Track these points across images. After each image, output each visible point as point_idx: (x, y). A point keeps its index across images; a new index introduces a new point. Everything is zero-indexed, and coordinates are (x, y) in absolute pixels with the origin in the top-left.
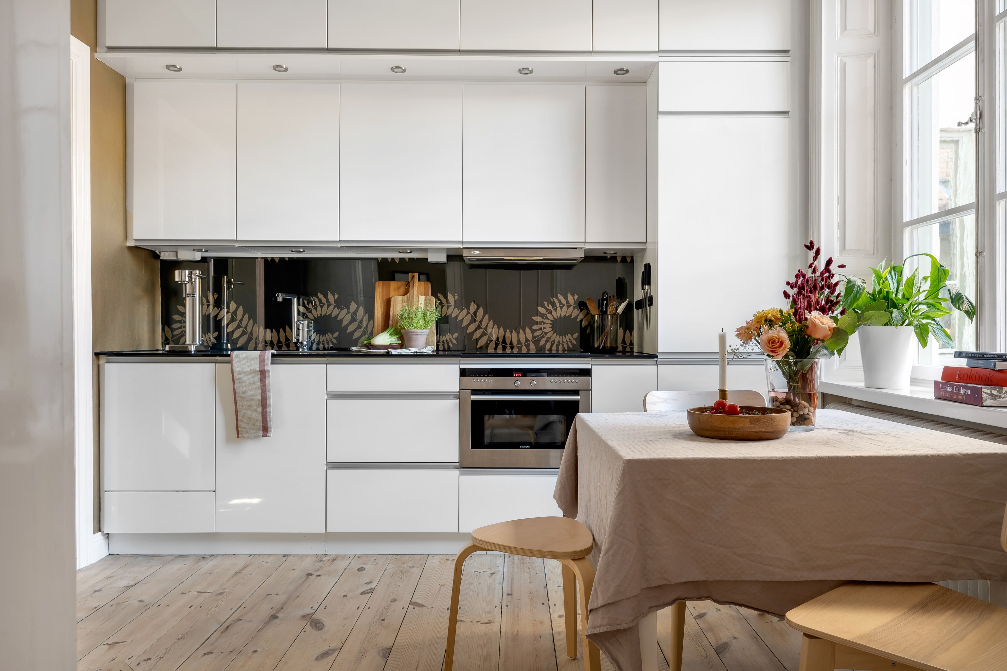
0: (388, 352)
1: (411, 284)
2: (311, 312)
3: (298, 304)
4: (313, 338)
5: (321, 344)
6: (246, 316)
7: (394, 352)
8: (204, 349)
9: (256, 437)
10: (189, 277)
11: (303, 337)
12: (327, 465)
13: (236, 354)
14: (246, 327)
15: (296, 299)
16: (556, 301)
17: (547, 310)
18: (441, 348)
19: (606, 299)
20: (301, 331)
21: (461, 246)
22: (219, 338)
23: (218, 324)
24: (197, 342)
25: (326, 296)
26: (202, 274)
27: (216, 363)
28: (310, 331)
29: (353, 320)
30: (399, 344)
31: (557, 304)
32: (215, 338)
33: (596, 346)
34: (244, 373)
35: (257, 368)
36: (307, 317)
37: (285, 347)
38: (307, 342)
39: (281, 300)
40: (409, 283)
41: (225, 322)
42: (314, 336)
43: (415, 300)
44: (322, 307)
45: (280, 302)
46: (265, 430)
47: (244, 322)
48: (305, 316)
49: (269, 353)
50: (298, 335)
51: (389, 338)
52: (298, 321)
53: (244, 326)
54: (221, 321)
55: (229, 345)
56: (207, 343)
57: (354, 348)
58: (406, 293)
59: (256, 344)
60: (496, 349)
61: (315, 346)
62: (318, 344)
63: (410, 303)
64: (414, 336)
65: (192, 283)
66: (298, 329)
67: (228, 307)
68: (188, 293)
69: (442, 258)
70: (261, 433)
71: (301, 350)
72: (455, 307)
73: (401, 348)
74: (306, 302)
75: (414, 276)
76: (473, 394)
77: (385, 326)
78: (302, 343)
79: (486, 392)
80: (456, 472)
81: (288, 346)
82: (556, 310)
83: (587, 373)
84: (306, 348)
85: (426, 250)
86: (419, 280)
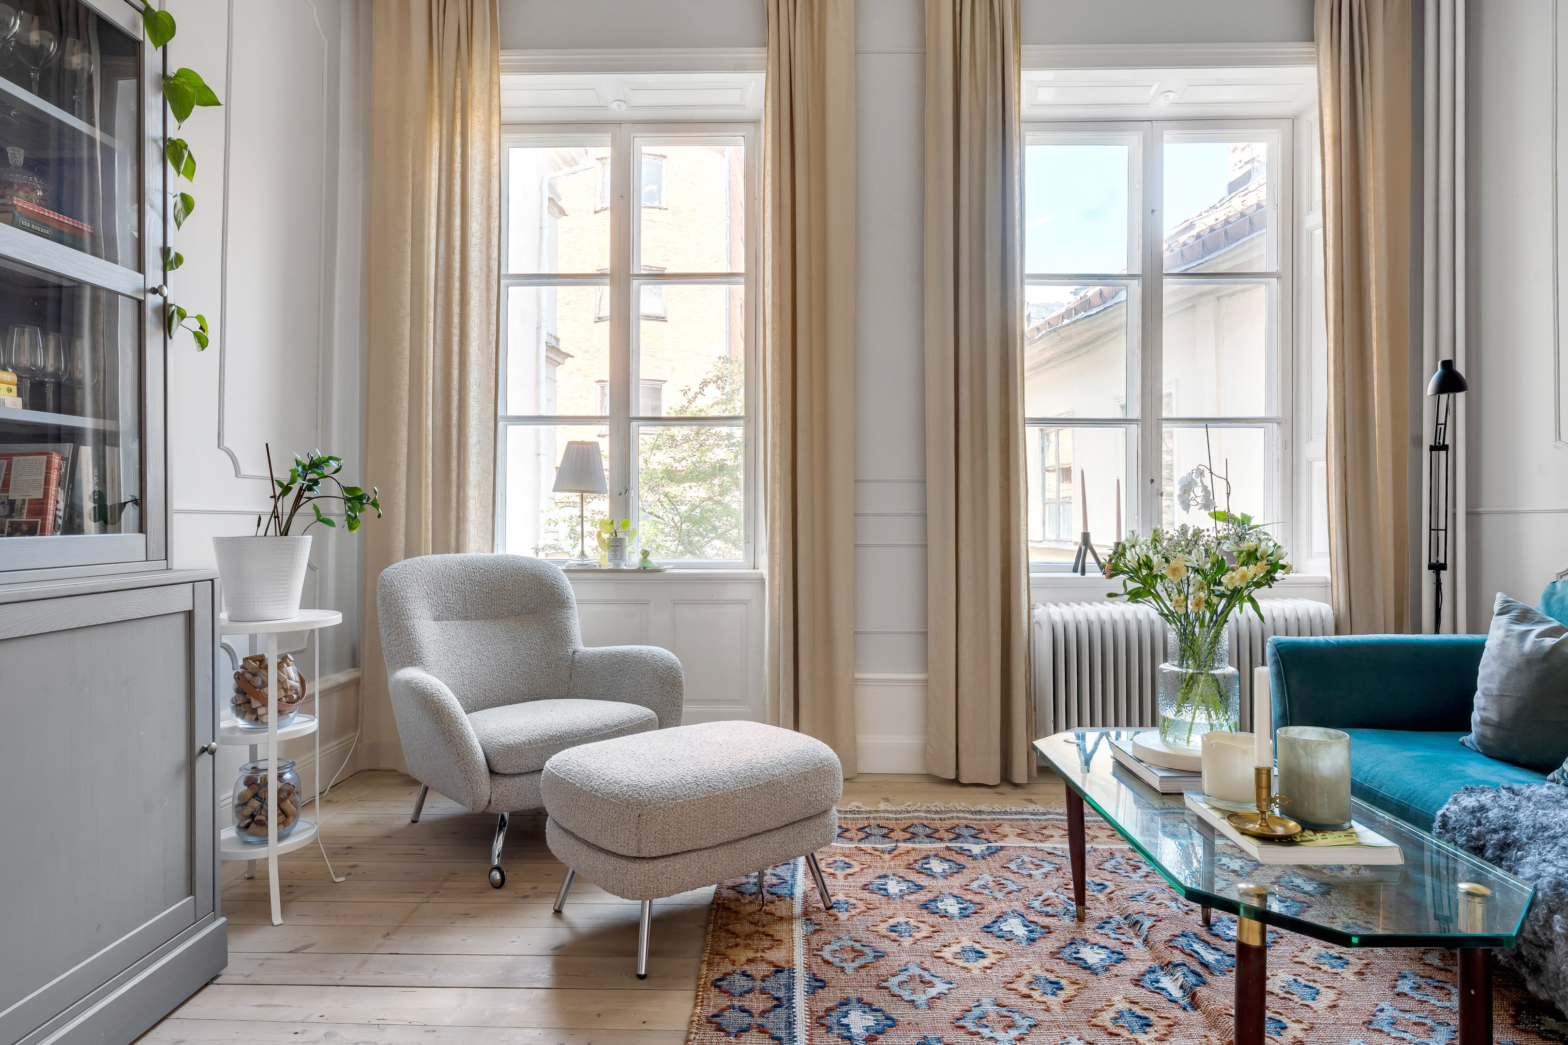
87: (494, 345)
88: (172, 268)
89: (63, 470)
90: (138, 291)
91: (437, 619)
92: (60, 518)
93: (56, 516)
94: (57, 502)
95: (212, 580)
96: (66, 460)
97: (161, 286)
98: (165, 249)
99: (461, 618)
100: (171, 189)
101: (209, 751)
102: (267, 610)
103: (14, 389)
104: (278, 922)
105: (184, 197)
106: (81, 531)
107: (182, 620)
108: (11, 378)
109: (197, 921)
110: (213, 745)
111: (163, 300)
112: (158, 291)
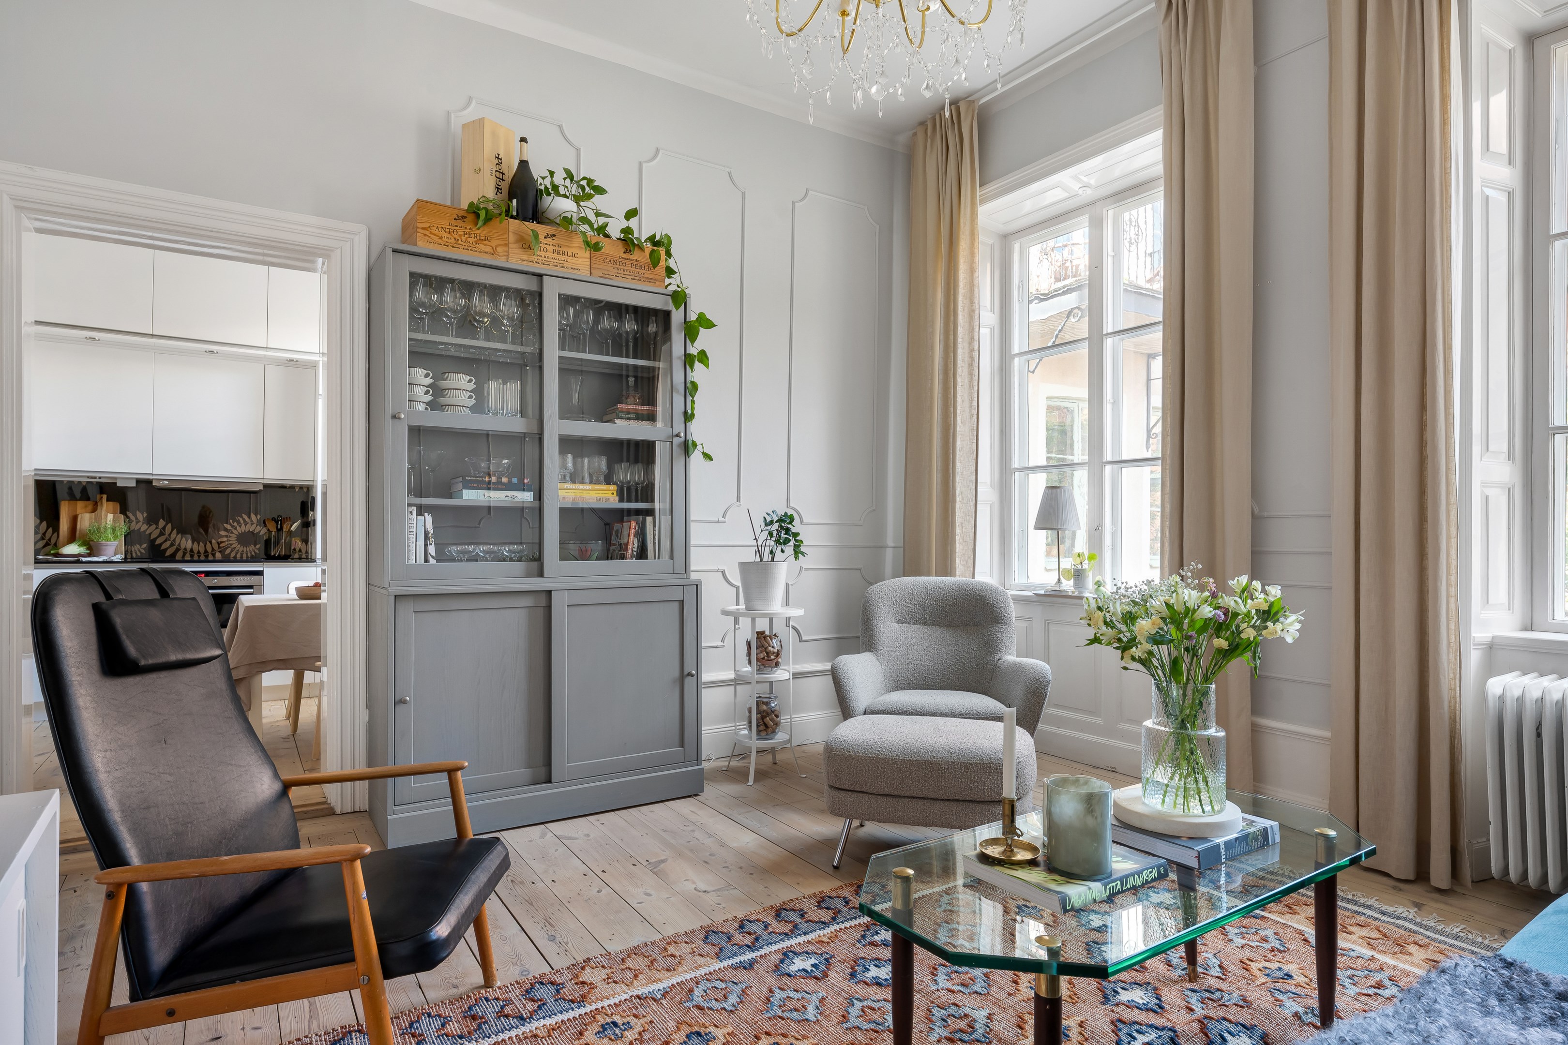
1: (99, 504)
16: (241, 519)
17: (232, 526)
18: (129, 556)
19: (281, 520)
21: (150, 477)
30: (88, 553)
31: (242, 521)
33: (272, 554)
40: (97, 503)
43: (103, 517)
51: (78, 549)
57: (40, 557)
58: (94, 510)
60: (184, 556)
63: (98, 519)
64: (104, 547)
69: (131, 484)
72: (143, 523)
73: (90, 557)
75: (102, 497)
77: (72, 539)
82: (240, 526)
83: (260, 573)
85: (116, 478)
86: (108, 500)
87: (975, 417)
88: (689, 421)
89: (638, 529)
90: (668, 437)
91: (900, 622)
92: (635, 552)
93: (633, 551)
94: (633, 545)
95: (696, 585)
96: (640, 525)
97: (679, 433)
98: (686, 412)
99: (920, 624)
100: (688, 380)
101: (692, 676)
102: (758, 605)
103: (615, 493)
104: (750, 784)
105: (693, 383)
106: (647, 558)
107: (677, 605)
108: (613, 488)
109: (685, 762)
110: (694, 672)
111: (683, 439)
112: (678, 435)
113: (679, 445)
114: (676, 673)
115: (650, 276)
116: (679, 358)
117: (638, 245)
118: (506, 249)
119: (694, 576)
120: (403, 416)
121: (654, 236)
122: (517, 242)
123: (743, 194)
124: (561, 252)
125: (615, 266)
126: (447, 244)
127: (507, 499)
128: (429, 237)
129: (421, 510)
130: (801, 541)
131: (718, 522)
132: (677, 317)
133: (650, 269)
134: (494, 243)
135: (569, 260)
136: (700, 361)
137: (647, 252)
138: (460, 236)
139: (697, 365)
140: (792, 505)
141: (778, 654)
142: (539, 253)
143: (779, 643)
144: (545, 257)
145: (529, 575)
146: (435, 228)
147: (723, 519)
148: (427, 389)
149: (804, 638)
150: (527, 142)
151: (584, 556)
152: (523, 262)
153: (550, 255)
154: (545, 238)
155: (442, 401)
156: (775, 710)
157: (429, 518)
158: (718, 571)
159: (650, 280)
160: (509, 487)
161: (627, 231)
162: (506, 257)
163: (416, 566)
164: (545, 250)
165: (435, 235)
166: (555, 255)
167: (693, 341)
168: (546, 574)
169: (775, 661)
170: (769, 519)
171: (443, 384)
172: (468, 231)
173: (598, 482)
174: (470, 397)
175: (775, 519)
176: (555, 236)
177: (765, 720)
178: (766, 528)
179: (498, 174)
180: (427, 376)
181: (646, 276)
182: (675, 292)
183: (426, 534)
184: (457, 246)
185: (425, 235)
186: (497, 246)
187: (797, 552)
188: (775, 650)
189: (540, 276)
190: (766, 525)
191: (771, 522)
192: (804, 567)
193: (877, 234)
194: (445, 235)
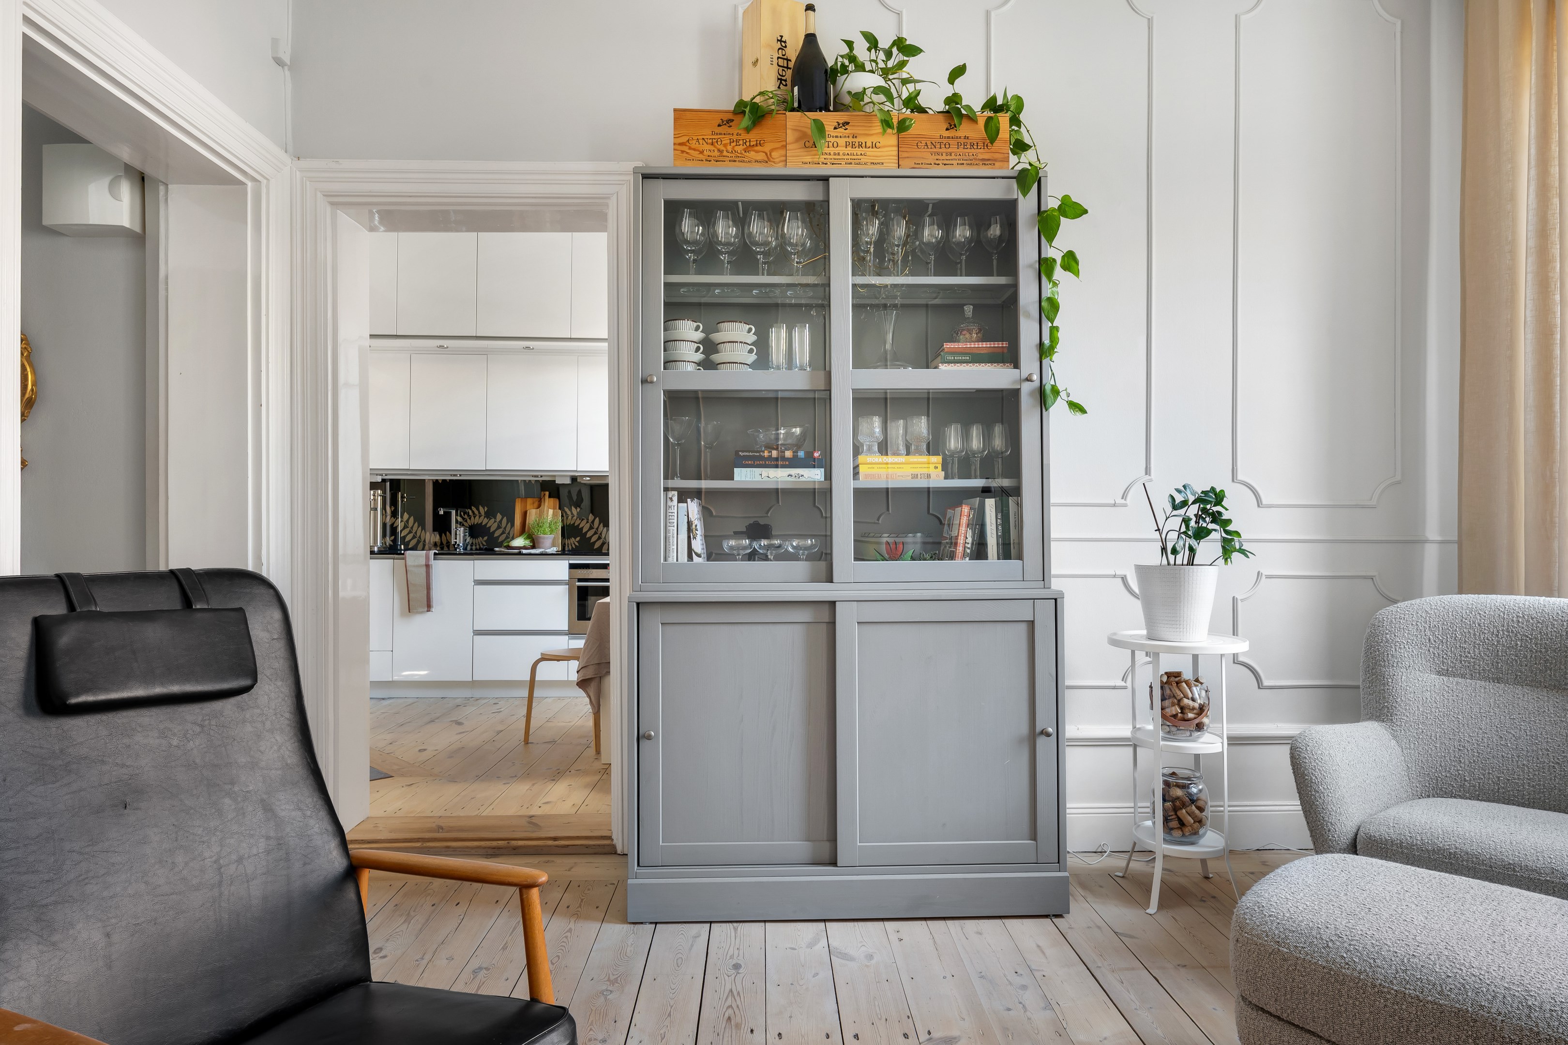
0: (520, 552)
1: (542, 500)
2: (466, 521)
3: (457, 515)
4: (468, 541)
5: (474, 545)
6: (416, 524)
7: (524, 551)
8: (383, 550)
9: (422, 612)
10: (373, 496)
11: (460, 541)
12: (473, 632)
13: (408, 552)
14: (416, 533)
15: (454, 511)
18: (563, 549)
20: (458, 536)
21: (577, 474)
22: (394, 541)
23: (394, 530)
24: (379, 544)
25: (478, 509)
26: (382, 493)
27: (394, 559)
28: (465, 535)
29: (499, 527)
30: (531, 546)
32: (392, 541)
34: (414, 566)
35: (424, 563)
36: (463, 525)
37: (445, 548)
38: (463, 544)
39: (442, 513)
40: (541, 499)
41: (399, 529)
42: (468, 539)
43: (545, 512)
44: (475, 517)
45: (441, 515)
46: (429, 607)
47: (415, 529)
48: (462, 524)
49: (432, 552)
50: (456, 539)
51: (524, 541)
52: (456, 528)
53: (414, 532)
54: (396, 527)
55: (402, 546)
56: (386, 544)
57: (496, 549)
58: (539, 506)
59: (424, 545)
61: (469, 548)
62: (471, 546)
63: (540, 515)
64: (544, 540)
65: (375, 500)
66: (456, 534)
67: (402, 517)
68: (372, 507)
69: (568, 481)
70: (426, 609)
71: (458, 550)
72: (577, 518)
73: (532, 549)
74: (462, 513)
75: (545, 494)
76: (578, 582)
77: (523, 531)
78: (459, 545)
79: (589, 581)
80: (567, 637)
81: (448, 547)
84: (461, 548)
85: (555, 476)
86: (550, 497)
88: (1047, 357)
89: (971, 516)
90: (1014, 383)
91: (1443, 672)
92: (969, 548)
93: (965, 547)
94: (966, 538)
95: (1056, 600)
96: (974, 509)
97: (1030, 375)
98: (1041, 344)
99: (1486, 679)
100: (1044, 296)
101: (1048, 735)
102: (1164, 631)
103: (940, 466)
104: (1149, 911)
105: (1050, 300)
106: (986, 558)
107: (1023, 628)
108: (937, 459)
109: (1037, 863)
110: (1050, 730)
111: (1037, 383)
112: (1028, 379)
113: (1031, 394)
114: (1024, 729)
115: (986, 156)
116: (1031, 266)
117: (967, 116)
118: (783, 152)
119: (1056, 585)
120: (655, 379)
121: (994, 99)
122: (797, 140)
123: (1150, 21)
124: (857, 144)
125: (935, 150)
126: (709, 158)
127: (789, 479)
128: (687, 153)
129: (684, 496)
130: (1238, 534)
131: (1114, 505)
132: (1026, 206)
133: (985, 146)
134: (767, 148)
135: (868, 153)
136: (1066, 267)
137: (981, 122)
138: (725, 145)
139: (1059, 273)
140: (1240, 477)
141: (1201, 710)
142: (827, 150)
143: (1203, 693)
144: (835, 154)
145: (814, 580)
146: (694, 142)
147: (1123, 501)
148: (696, 345)
149: (1266, 683)
150: (814, 10)
151: (894, 554)
152: (806, 166)
153: (841, 150)
154: (835, 128)
155: (716, 358)
156: (1198, 799)
157: (693, 507)
158: (1115, 576)
159: (985, 162)
160: (794, 463)
161: (953, 100)
162: (784, 163)
163: (678, 565)
164: (835, 144)
165: (694, 150)
166: (849, 150)
167: (1050, 239)
168: (835, 580)
169: (1197, 721)
170: (1179, 498)
171: (717, 337)
172: (735, 137)
173: (919, 452)
174: (751, 351)
175: (1191, 498)
176: (848, 123)
177: (1179, 813)
178: (1175, 512)
179: (781, 62)
180: (697, 329)
181: (981, 157)
182: (1023, 171)
183: (689, 524)
184: (721, 159)
185: (683, 152)
186: (772, 151)
187: (1228, 549)
188: (1196, 705)
189: (825, 179)
190: (1175, 507)
191: (1184, 503)
192: (1265, 572)
193: (1398, 35)
194: (707, 147)
